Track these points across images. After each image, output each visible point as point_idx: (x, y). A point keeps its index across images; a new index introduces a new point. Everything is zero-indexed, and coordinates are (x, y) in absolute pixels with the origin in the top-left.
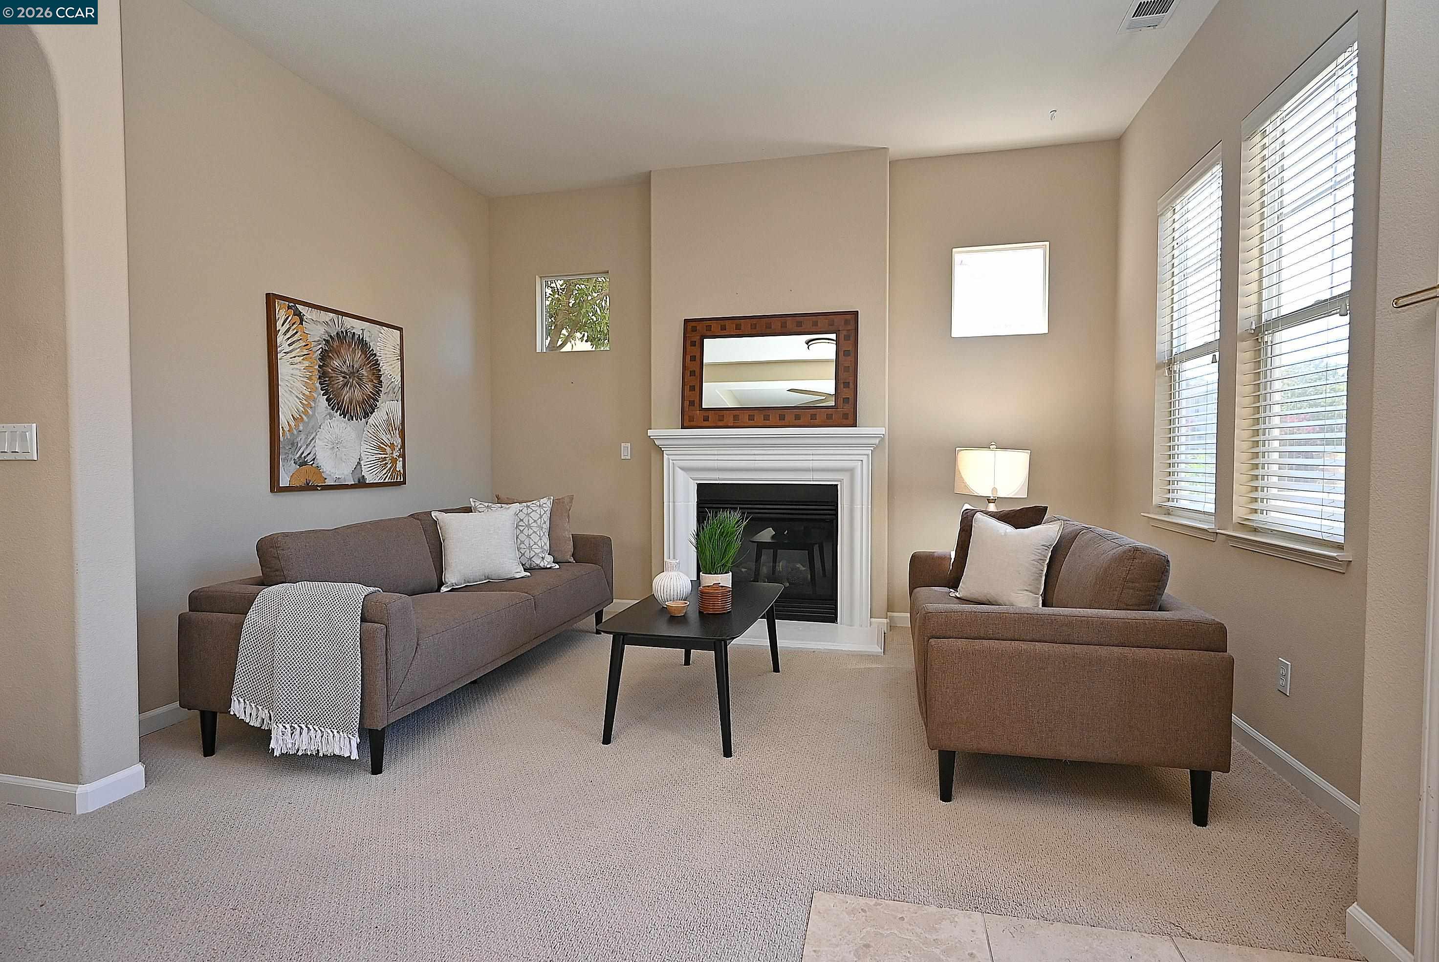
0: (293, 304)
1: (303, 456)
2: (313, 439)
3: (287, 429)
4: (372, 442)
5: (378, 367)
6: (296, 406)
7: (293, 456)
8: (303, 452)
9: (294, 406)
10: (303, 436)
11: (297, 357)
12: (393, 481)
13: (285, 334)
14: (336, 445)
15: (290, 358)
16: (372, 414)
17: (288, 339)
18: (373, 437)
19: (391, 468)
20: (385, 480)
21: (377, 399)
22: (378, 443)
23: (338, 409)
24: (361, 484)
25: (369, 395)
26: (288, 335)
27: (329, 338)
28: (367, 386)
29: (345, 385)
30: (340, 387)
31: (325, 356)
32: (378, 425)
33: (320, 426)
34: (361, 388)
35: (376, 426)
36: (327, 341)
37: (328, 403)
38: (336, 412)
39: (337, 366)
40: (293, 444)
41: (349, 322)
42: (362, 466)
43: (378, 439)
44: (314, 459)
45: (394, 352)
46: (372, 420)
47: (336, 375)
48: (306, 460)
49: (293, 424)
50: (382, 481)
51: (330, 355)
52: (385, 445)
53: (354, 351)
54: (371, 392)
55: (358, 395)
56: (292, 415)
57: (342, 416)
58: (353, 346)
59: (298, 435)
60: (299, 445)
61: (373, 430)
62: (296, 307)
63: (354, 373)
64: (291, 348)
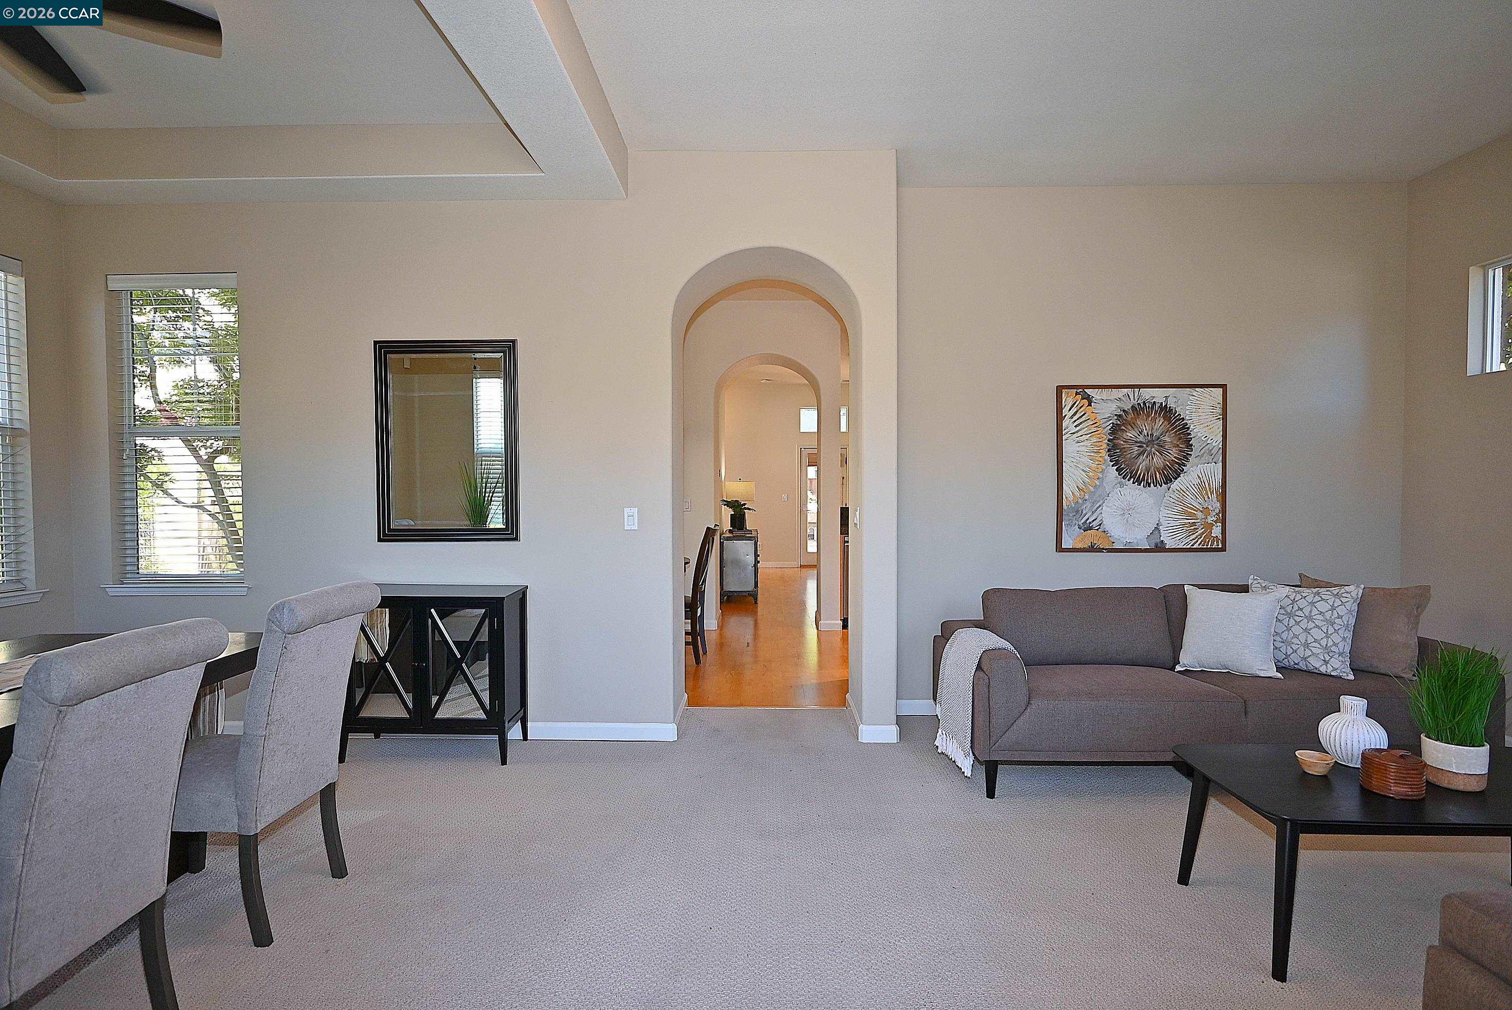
0: (1081, 390)
1: (1088, 522)
2: (1100, 506)
3: (1071, 498)
4: (1175, 508)
5: (1187, 431)
6: (1081, 479)
7: (1077, 523)
8: (1088, 519)
9: (1079, 479)
10: (1088, 504)
11: (1084, 436)
12: (1205, 547)
13: (1072, 417)
14: (1127, 511)
15: (1077, 437)
16: (1176, 479)
17: (1075, 421)
18: (1176, 502)
19: (1203, 533)
20: (1199, 545)
21: (1184, 463)
22: (1184, 508)
23: (1130, 478)
24: (1160, 548)
25: (1172, 460)
26: (1075, 418)
27: (1122, 413)
28: (1170, 451)
29: (1142, 453)
30: (1133, 456)
31: (1115, 430)
32: (1185, 490)
33: (1108, 494)
34: (1162, 455)
35: (1181, 492)
36: (1120, 416)
37: (1119, 474)
38: (1129, 480)
39: (1130, 437)
40: (1078, 512)
41: (1147, 394)
42: (1161, 531)
43: (1183, 504)
44: (1101, 524)
45: (1213, 412)
46: (1175, 485)
47: (1129, 446)
48: (1091, 525)
49: (1077, 494)
50: (1188, 547)
51: (1123, 428)
52: (1195, 510)
53: (1154, 419)
54: (1175, 457)
55: (1158, 461)
56: (1077, 487)
57: (1136, 483)
58: (1153, 415)
59: (1083, 504)
60: (1084, 512)
61: (1177, 495)
62: (1085, 391)
63: (1155, 442)
64: (1078, 428)
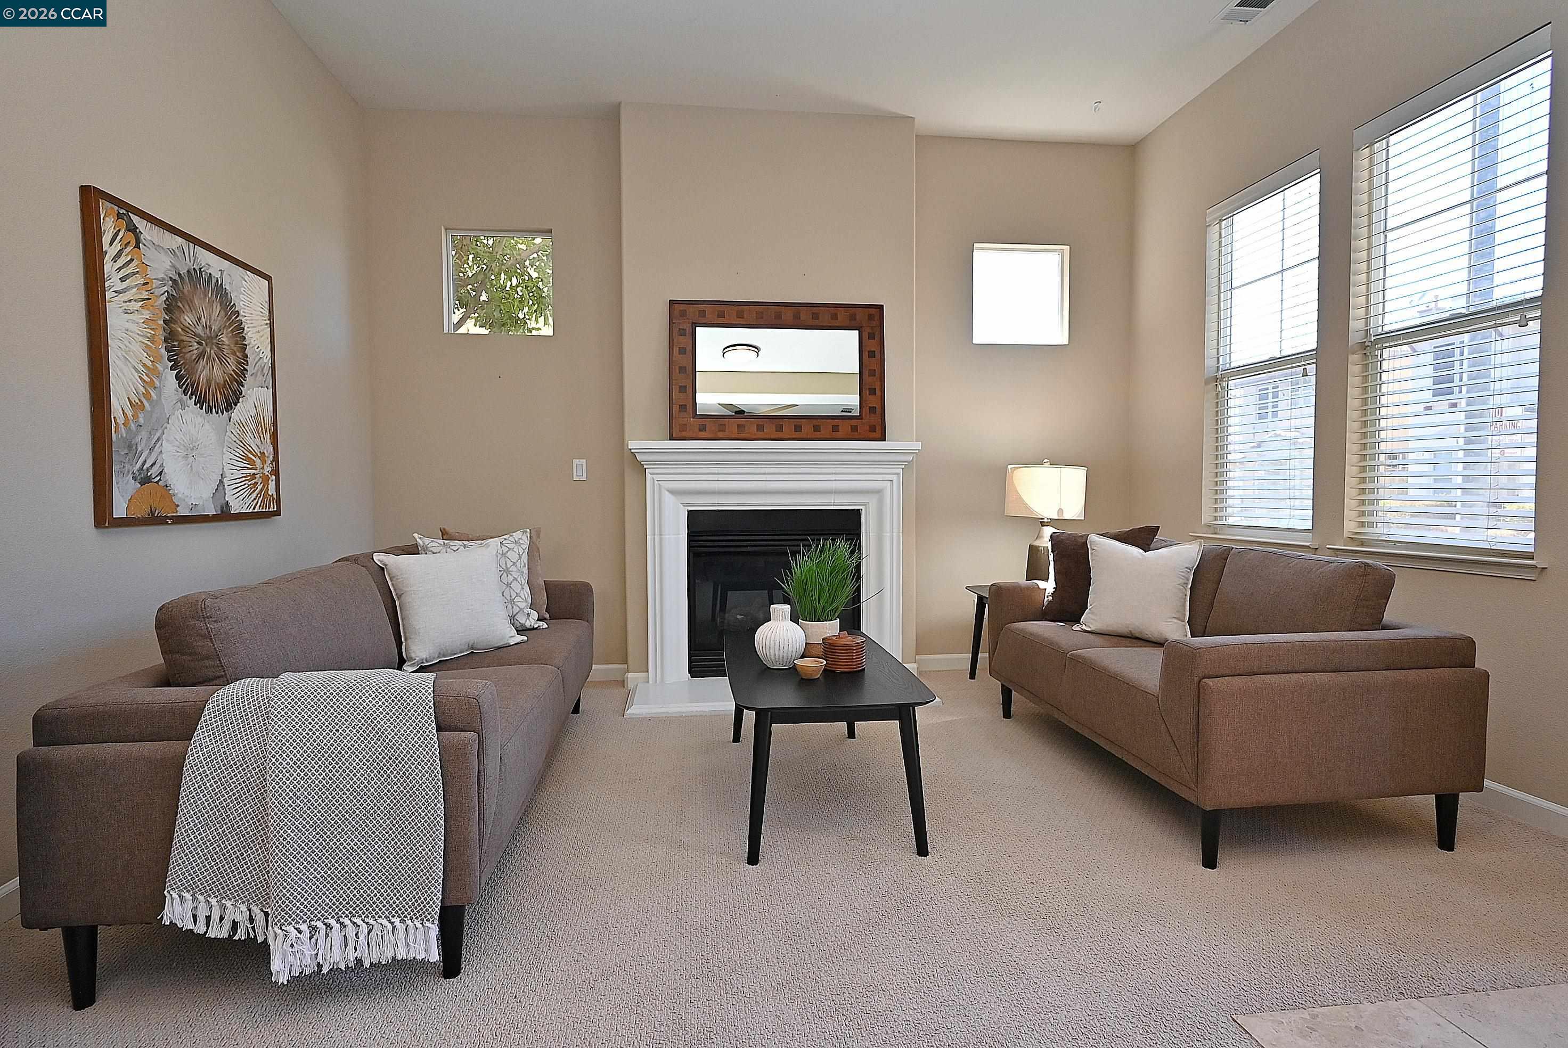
0: (125, 212)
1: (145, 467)
2: (158, 439)
3: (121, 420)
4: (237, 450)
5: (241, 333)
6: (133, 384)
7: (131, 468)
8: (145, 461)
9: (130, 384)
10: (144, 434)
11: (133, 303)
12: (264, 510)
13: (115, 260)
14: (190, 451)
15: (124, 302)
16: (236, 405)
17: (120, 269)
18: (238, 441)
19: (261, 490)
20: (254, 509)
21: (242, 382)
22: (245, 451)
23: (192, 394)
24: (225, 515)
25: (231, 375)
26: (120, 262)
27: (177, 277)
28: (227, 359)
29: (201, 355)
30: (194, 357)
31: (172, 306)
32: (244, 424)
33: (168, 419)
34: (221, 364)
35: (241, 425)
36: (174, 281)
37: (179, 383)
38: (190, 398)
39: (189, 324)
40: (131, 447)
41: (206, 257)
42: (226, 487)
43: (245, 445)
44: (162, 472)
45: (262, 312)
46: (238, 413)
47: (187, 339)
48: (149, 474)
49: (129, 413)
50: (250, 511)
51: (180, 304)
52: (254, 455)
53: (211, 303)
54: (233, 370)
55: (218, 373)
56: (128, 398)
57: (198, 405)
58: (210, 296)
59: (138, 432)
60: (139, 449)
61: (238, 430)
62: (130, 216)
63: (212, 339)
64: (125, 285)
